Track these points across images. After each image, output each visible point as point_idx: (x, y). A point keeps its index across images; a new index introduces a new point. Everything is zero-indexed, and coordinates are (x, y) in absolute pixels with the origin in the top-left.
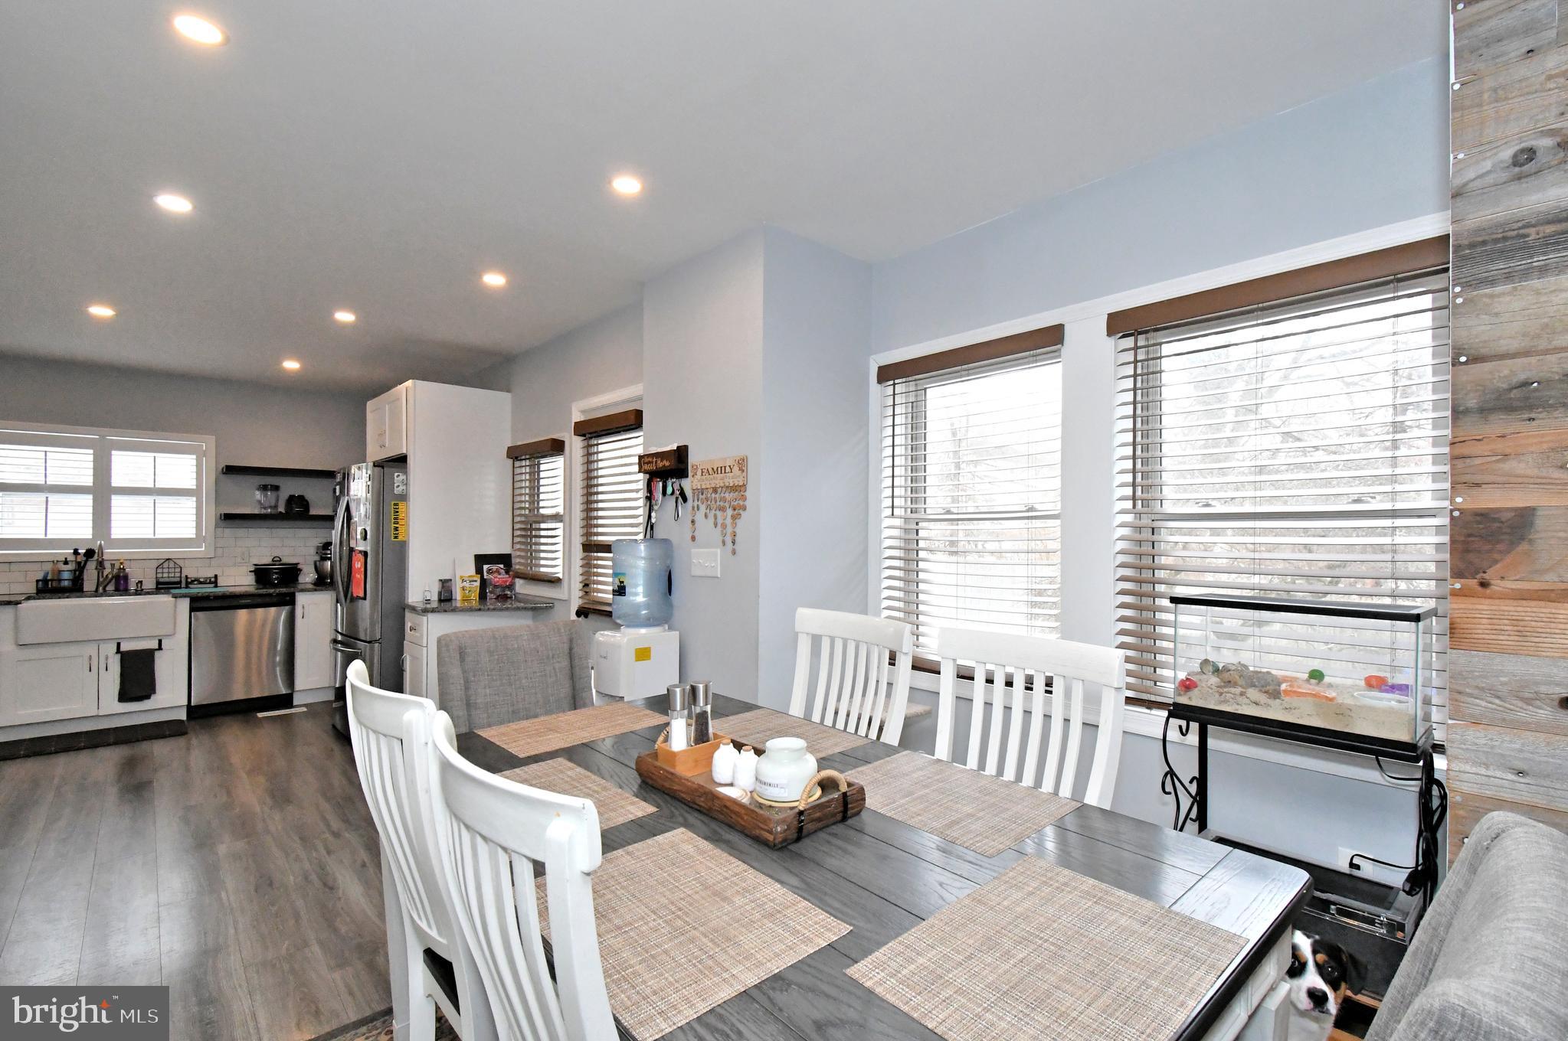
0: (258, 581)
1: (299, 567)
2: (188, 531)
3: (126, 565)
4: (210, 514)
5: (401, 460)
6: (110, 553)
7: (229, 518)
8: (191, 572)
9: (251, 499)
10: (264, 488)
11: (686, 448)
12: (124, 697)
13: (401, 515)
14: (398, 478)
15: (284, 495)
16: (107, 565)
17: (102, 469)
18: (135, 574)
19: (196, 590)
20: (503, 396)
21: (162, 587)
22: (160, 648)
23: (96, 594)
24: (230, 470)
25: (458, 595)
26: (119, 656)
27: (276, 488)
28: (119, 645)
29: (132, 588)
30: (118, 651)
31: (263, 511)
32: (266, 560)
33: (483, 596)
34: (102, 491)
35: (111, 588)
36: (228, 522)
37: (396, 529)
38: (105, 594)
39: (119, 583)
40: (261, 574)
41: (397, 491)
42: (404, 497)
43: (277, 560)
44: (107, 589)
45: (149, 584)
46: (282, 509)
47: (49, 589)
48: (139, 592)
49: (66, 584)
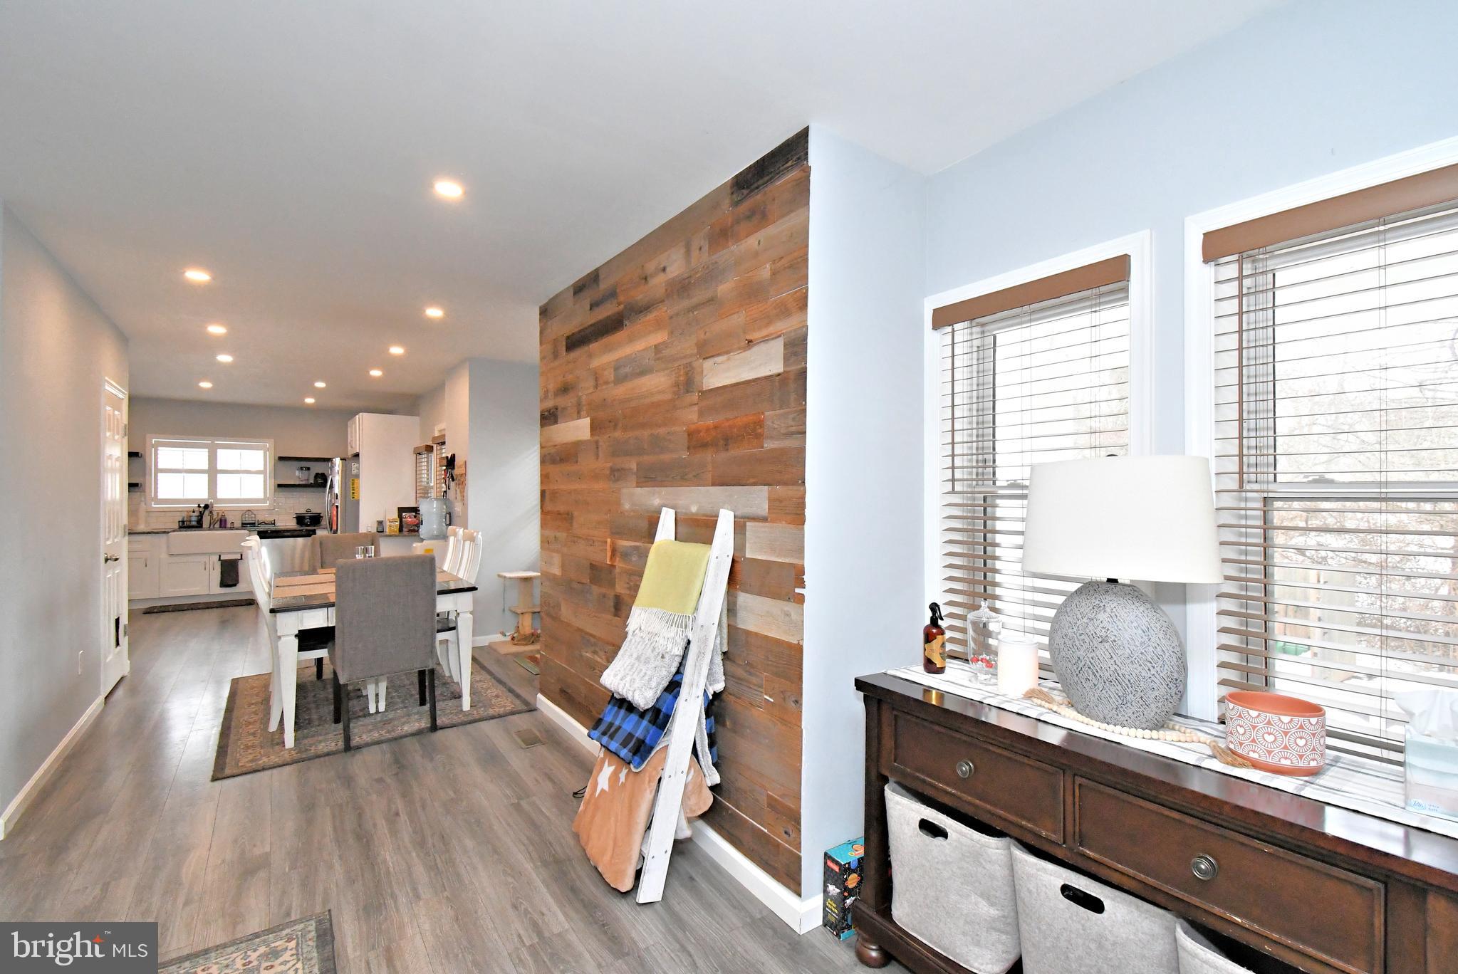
0: (298, 523)
1: (321, 515)
2: (259, 494)
3: (225, 512)
4: (271, 484)
5: (357, 455)
6: (217, 506)
7: (280, 486)
8: (260, 518)
9: (296, 476)
10: (302, 468)
12: (224, 584)
13: (355, 486)
14: (354, 465)
15: (313, 472)
16: (215, 513)
17: (213, 459)
18: (230, 519)
19: (262, 528)
20: (416, 419)
21: (244, 525)
22: (241, 559)
23: (209, 529)
24: (281, 459)
25: (387, 530)
26: (220, 563)
27: (308, 469)
28: (220, 556)
29: (229, 525)
30: (220, 560)
31: (301, 483)
32: (302, 511)
33: (401, 529)
34: (213, 472)
35: (217, 525)
36: (281, 489)
37: (353, 493)
38: (214, 529)
39: (223, 524)
40: (300, 519)
41: (353, 472)
42: (357, 476)
43: (309, 511)
44: (215, 526)
45: (237, 524)
46: (312, 481)
47: (184, 526)
48: (232, 528)
49: (194, 523)
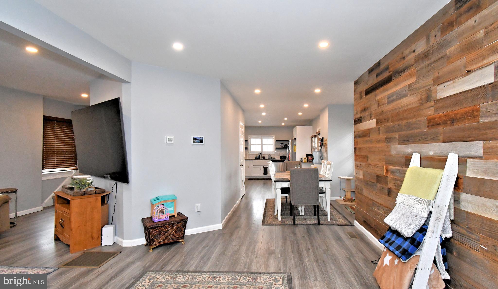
0: (281, 158)
1: (286, 156)
2: (272, 151)
3: (265, 155)
4: (274, 148)
5: (295, 139)
6: (263, 153)
7: (276, 148)
8: (272, 157)
9: (280, 145)
10: (281, 143)
11: (323, 137)
12: (264, 174)
13: (295, 148)
14: (294, 142)
15: (284, 144)
16: (262, 155)
17: (262, 141)
18: (265, 157)
19: (273, 159)
20: (311, 127)
21: (269, 159)
22: (268, 167)
23: (261, 159)
24: (277, 141)
25: (303, 161)
27: (283, 143)
28: (263, 167)
29: (265, 158)
31: (281, 147)
32: (281, 155)
33: (307, 161)
34: (262, 145)
35: (263, 158)
36: (277, 149)
37: (294, 150)
38: (262, 159)
39: (264, 158)
40: (281, 157)
42: (295, 145)
43: (283, 155)
45: (267, 158)
46: (284, 147)
47: (256, 158)
48: (266, 159)
49: (258, 158)
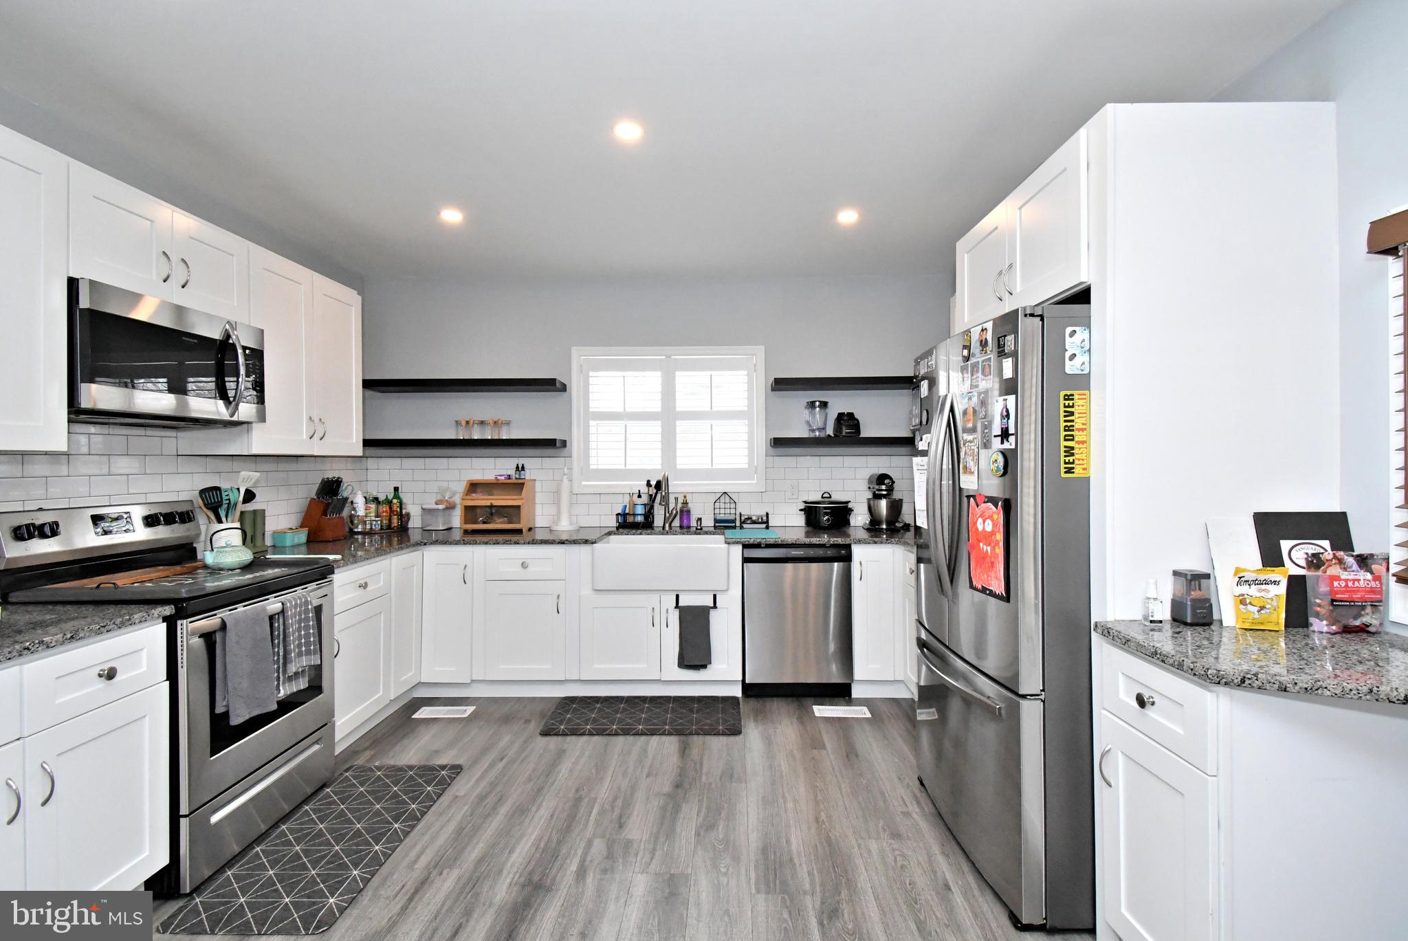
0: (809, 522)
1: (850, 505)
2: (741, 460)
3: (689, 497)
4: (761, 439)
6: (677, 487)
7: (779, 443)
8: (745, 509)
9: (802, 419)
10: (813, 406)
15: (832, 414)
16: (672, 500)
17: (668, 391)
18: (696, 512)
19: (750, 530)
21: (722, 525)
23: (664, 532)
24: (779, 384)
27: (825, 406)
28: (678, 598)
29: (694, 525)
30: (677, 605)
31: (813, 435)
32: (815, 496)
35: (676, 523)
36: (777, 449)
38: (671, 531)
39: (683, 522)
40: (811, 512)
43: (827, 497)
44: (673, 525)
45: (708, 522)
46: (830, 431)
47: (627, 524)
48: (700, 531)
49: (640, 519)
